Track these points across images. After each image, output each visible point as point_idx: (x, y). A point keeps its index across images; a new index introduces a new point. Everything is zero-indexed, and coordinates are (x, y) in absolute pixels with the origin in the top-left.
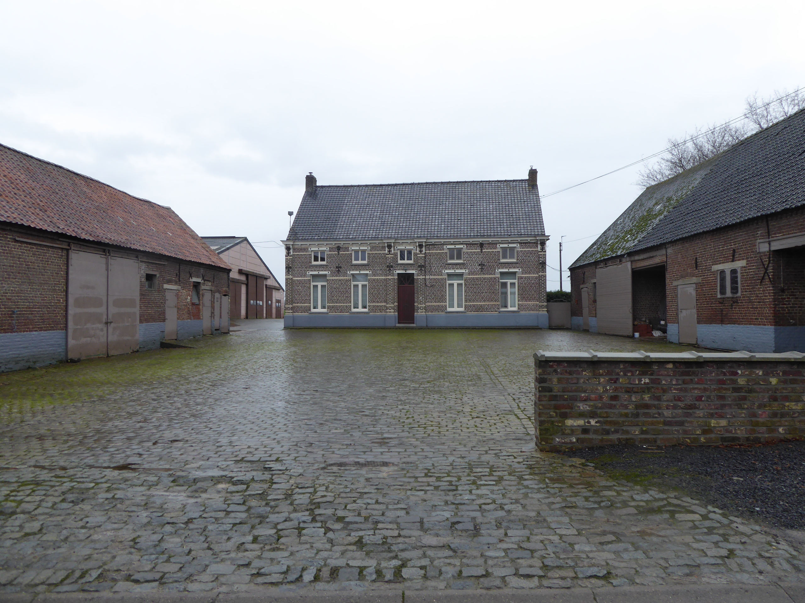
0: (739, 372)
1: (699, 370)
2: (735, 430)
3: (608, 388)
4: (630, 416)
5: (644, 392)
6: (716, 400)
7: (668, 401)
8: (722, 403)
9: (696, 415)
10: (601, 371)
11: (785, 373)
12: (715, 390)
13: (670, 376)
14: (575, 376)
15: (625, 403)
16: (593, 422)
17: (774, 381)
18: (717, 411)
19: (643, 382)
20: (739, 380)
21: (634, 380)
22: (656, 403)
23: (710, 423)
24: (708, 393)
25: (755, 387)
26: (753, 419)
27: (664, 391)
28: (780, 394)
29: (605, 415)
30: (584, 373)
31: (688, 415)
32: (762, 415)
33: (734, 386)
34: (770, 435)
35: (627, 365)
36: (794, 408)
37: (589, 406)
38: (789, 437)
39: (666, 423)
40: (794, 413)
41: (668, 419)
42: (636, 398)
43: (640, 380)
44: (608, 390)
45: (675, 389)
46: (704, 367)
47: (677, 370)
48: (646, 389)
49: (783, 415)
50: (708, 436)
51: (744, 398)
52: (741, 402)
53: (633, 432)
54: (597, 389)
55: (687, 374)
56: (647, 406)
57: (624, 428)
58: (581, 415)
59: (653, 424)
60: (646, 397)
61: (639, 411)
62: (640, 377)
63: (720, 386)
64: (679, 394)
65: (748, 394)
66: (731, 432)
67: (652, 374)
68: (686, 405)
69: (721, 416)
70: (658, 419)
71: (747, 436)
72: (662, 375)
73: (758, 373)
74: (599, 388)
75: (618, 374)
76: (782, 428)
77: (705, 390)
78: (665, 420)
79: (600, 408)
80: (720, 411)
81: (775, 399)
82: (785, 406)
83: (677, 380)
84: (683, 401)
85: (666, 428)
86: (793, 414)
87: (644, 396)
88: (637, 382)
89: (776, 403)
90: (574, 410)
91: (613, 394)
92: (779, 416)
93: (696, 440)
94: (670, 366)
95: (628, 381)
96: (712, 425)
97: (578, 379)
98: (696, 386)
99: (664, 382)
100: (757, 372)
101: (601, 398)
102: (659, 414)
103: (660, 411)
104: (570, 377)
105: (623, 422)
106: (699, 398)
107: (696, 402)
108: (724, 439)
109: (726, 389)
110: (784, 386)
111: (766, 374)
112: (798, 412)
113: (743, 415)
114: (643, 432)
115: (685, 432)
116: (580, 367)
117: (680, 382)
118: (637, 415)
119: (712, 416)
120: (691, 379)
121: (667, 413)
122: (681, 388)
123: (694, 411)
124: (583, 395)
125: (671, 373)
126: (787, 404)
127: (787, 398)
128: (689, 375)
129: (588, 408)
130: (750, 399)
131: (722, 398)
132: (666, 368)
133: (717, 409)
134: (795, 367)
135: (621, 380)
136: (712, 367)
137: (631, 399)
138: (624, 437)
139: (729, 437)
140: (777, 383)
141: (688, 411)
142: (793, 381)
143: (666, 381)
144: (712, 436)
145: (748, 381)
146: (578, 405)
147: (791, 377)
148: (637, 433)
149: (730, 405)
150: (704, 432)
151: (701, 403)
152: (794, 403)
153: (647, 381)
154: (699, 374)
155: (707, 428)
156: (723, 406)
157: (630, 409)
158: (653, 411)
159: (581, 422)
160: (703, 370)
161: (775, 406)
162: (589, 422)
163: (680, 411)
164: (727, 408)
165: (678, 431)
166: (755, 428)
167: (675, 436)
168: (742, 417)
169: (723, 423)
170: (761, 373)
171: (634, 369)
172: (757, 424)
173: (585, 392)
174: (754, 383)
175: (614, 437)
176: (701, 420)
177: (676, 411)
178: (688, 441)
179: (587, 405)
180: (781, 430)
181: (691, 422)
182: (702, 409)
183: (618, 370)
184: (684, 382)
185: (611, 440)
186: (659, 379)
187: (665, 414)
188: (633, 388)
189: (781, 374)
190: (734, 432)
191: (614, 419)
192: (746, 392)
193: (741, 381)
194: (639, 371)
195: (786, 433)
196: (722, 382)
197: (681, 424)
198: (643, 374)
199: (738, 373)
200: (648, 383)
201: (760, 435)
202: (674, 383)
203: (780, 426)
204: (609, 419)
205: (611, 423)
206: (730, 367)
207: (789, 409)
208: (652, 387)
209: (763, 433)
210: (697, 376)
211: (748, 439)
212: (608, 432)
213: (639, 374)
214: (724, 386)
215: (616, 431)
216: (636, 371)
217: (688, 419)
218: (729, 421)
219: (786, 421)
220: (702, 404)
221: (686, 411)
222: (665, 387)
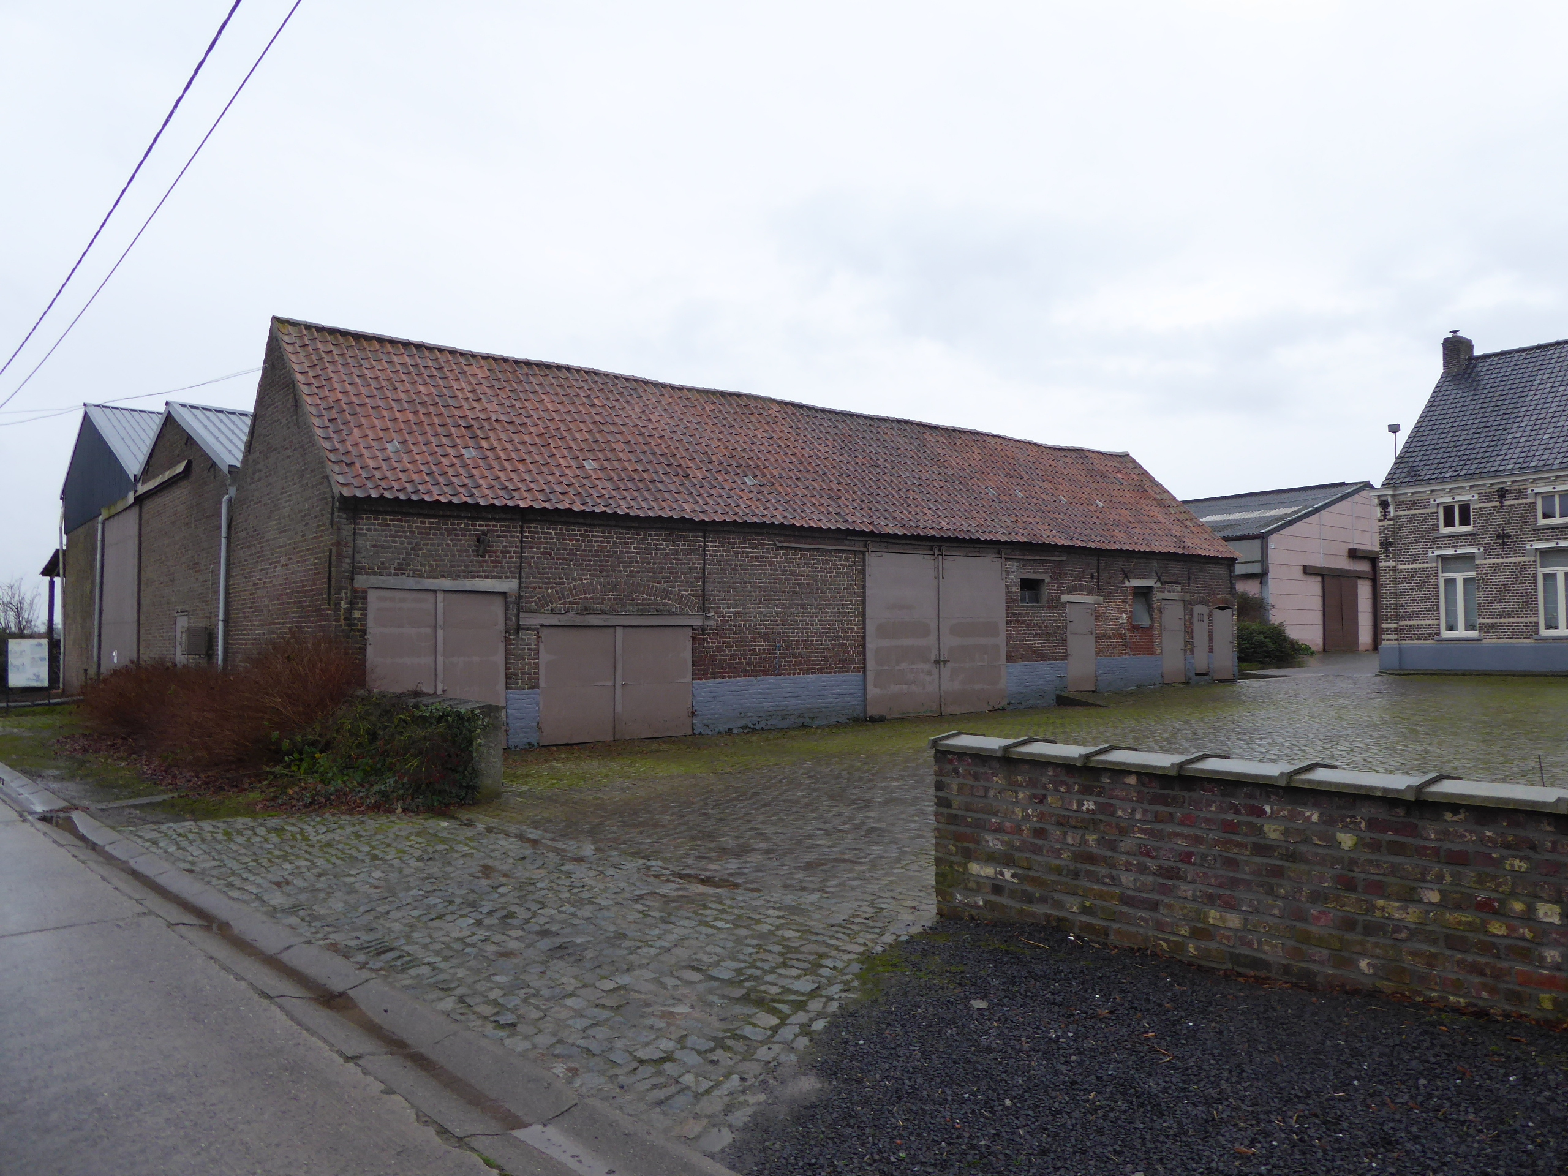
0: (1268, 809)
1: (1186, 794)
2: (1260, 943)
3: (1030, 811)
4: (1064, 873)
5: (1087, 828)
6: (1218, 865)
7: (1127, 853)
8: (1232, 874)
9: (1180, 894)
10: (1019, 778)
11: (1372, 824)
12: (1216, 843)
13: (1132, 801)
14: (982, 783)
15: (1057, 846)
16: (1008, 874)
17: (1347, 840)
18: (1221, 891)
19: (1084, 809)
20: (1266, 828)
21: (1071, 804)
22: (1109, 854)
23: (1206, 916)
24: (1203, 848)
25: (1303, 848)
26: (1299, 925)
27: (1123, 832)
28: (1363, 876)
29: (1025, 864)
30: (995, 779)
31: (1166, 890)
32: (1317, 918)
33: (1255, 839)
34: (1339, 972)
35: (1059, 770)
36: (1397, 916)
37: (1003, 842)
38: (1388, 986)
39: (1125, 900)
40: (1397, 929)
41: (1131, 893)
42: (1073, 838)
43: (1080, 804)
44: (1029, 816)
45: (1142, 831)
46: (1194, 790)
47: (1146, 790)
48: (1088, 823)
49: (1370, 929)
50: (1203, 944)
51: (1278, 872)
52: (1273, 880)
53: (1068, 905)
54: (1013, 812)
55: (1163, 800)
56: (1091, 859)
57: (1057, 896)
58: (991, 858)
59: (1101, 896)
60: (1091, 838)
61: (1079, 866)
62: (1081, 797)
63: (1227, 836)
64: (1147, 843)
65: (1287, 864)
66: (1250, 944)
67: (1099, 794)
68: (1161, 867)
69: (1230, 906)
70: (1112, 889)
71: (1284, 962)
72: (1117, 798)
73: (1310, 817)
74: (1016, 810)
75: (1045, 787)
76: (1367, 961)
77: (1198, 840)
78: (1123, 893)
79: (1019, 849)
80: (1228, 893)
81: (1350, 885)
82: (1374, 906)
83: (1145, 811)
84: (1155, 858)
85: (1125, 909)
86: (1394, 932)
87: (1087, 837)
88: (1075, 807)
89: (1353, 897)
90: (980, 847)
91: (1038, 825)
92: (1359, 929)
93: (1179, 947)
94: (1132, 780)
95: (1060, 803)
96: (1211, 921)
97: (986, 789)
98: (1179, 829)
99: (1120, 813)
100: (1308, 814)
101: (1018, 830)
102: (1112, 878)
103: (1115, 872)
104: (975, 783)
105: (1054, 883)
106: (1186, 857)
107: (1180, 865)
108: (1235, 958)
109: (1239, 845)
110: (1373, 857)
111: (1328, 821)
112: (1407, 928)
113: (1276, 912)
114: (1085, 910)
115: (1159, 926)
116: (990, 768)
117: (1150, 817)
118: (1076, 875)
119: (1211, 899)
120: (1170, 814)
121: (1126, 879)
122: (1152, 830)
123: (1177, 883)
124: (993, 820)
125: (1134, 795)
126: (1380, 903)
127: (1378, 888)
128: (1167, 805)
129: (1000, 847)
130: (1292, 875)
131: (1231, 863)
132: (1125, 784)
133: (1221, 886)
134: (1401, 812)
135: (1049, 799)
136: (1212, 791)
137: (1065, 838)
138: (1055, 913)
139: (1247, 956)
140: (1356, 845)
141: (1165, 882)
142: (1397, 848)
143: (1124, 811)
144: (1212, 945)
145: (1286, 832)
146: (986, 837)
147: (1390, 836)
148: (1075, 909)
149: (1247, 883)
150: (1197, 933)
151: (1190, 868)
152: (1396, 904)
153: (1092, 807)
154: (1186, 805)
155: (1201, 925)
156: (1234, 883)
157: (1064, 859)
158: (1102, 870)
159: (989, 871)
160: (1194, 795)
161: (1351, 903)
162: (1002, 874)
163: (1151, 878)
164: (1241, 888)
165: (1146, 920)
166: (1304, 947)
167: (1142, 931)
168: (1274, 915)
169: (1234, 921)
170: (1315, 818)
171: (1071, 780)
172: (1306, 938)
173: (995, 814)
174: (1298, 839)
175: (1039, 909)
176: (1189, 905)
177: (1142, 878)
178: (1165, 945)
179: (998, 839)
180: (1363, 964)
181: (1170, 907)
182: (1193, 882)
183: (1045, 780)
184: (1158, 818)
185: (1033, 915)
186: (1112, 805)
187: (1123, 880)
188: (1069, 817)
189: (1363, 825)
190: (1256, 946)
191: (1039, 874)
192: (1282, 857)
193: (1272, 831)
194: (1080, 785)
195: (1375, 974)
196: (1230, 827)
197: (1154, 906)
198: (1086, 790)
199: (1266, 813)
200: (1093, 812)
201: (1315, 968)
202: (1138, 816)
203: (1364, 954)
204: (1032, 873)
205: (1034, 880)
206: (1250, 796)
207: (1384, 917)
208: (1101, 821)
209: (1322, 963)
210: (1182, 807)
211: (1286, 970)
212: (1030, 899)
213: (1079, 792)
214: (1235, 837)
215: (1043, 900)
216: (1075, 783)
217: (1166, 900)
218: (1246, 919)
219: (1376, 945)
220: (1190, 872)
221: (1161, 881)
222: (1122, 825)
